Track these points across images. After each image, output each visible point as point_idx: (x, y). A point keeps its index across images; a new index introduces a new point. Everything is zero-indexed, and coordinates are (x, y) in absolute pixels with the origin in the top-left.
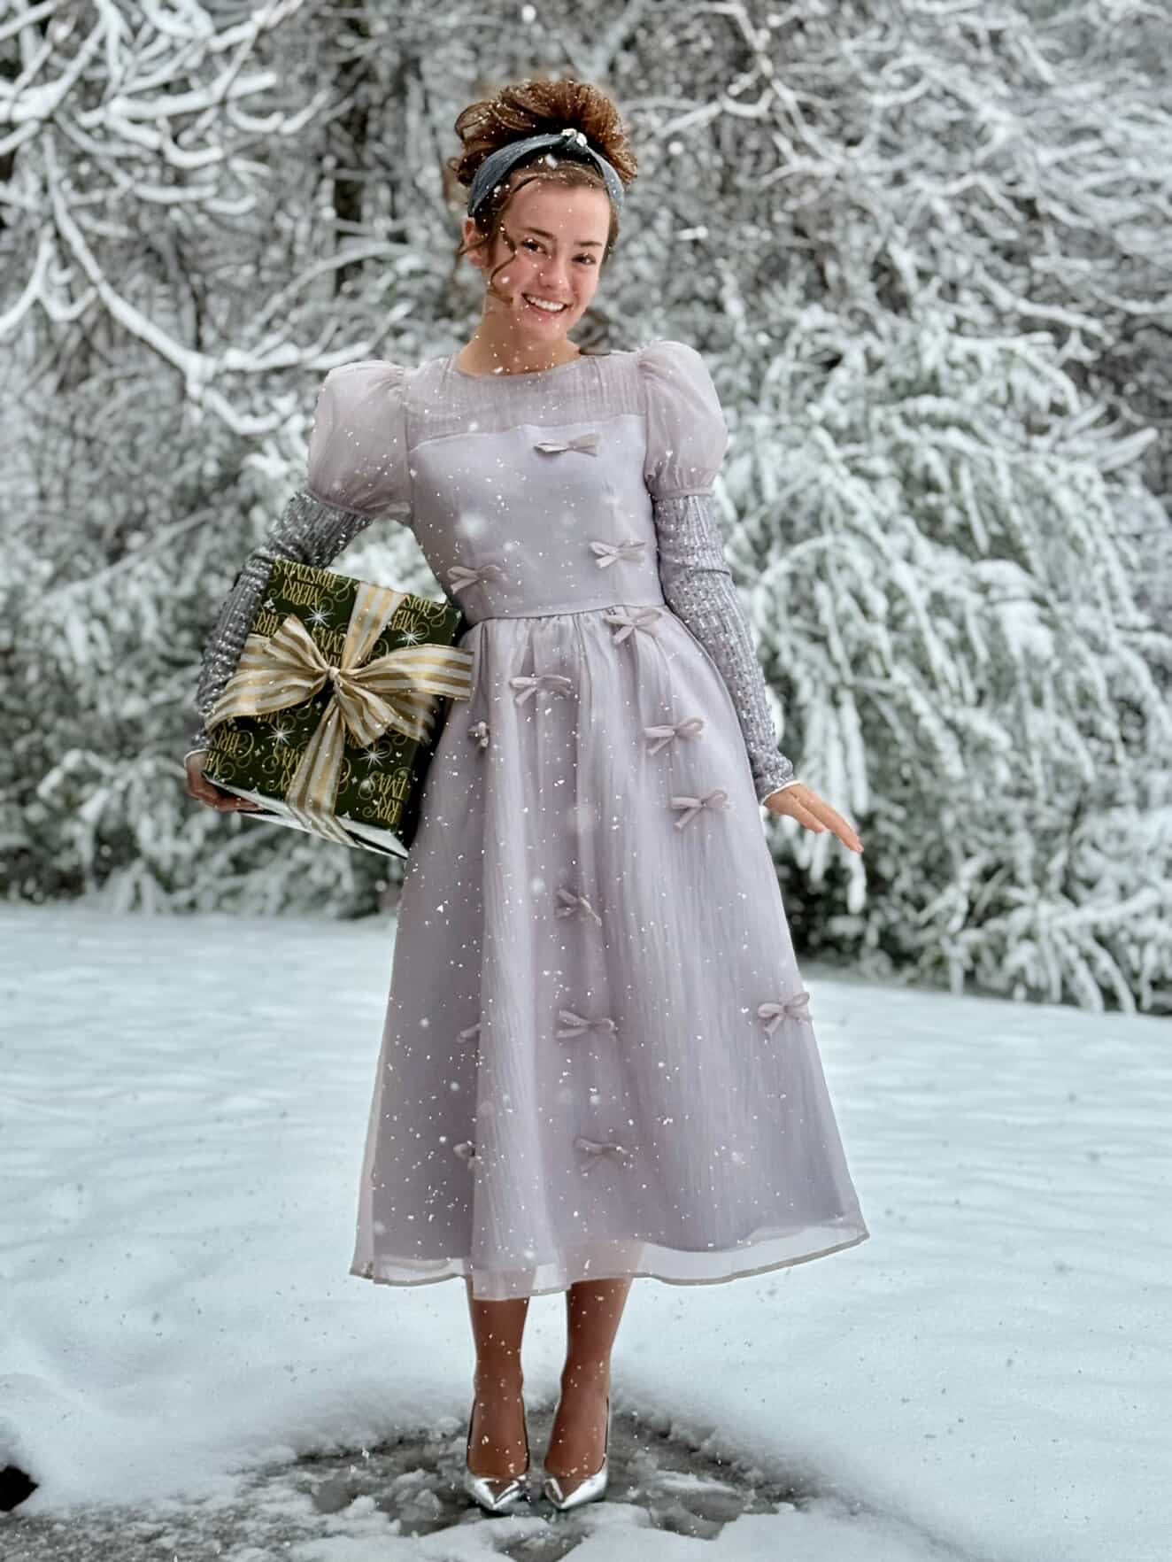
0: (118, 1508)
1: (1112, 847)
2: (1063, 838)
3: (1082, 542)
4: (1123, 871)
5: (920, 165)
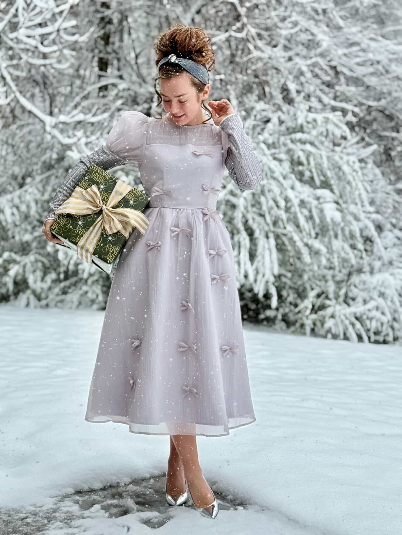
0: (13, 509)
1: (361, 287)
2: (344, 284)
3: (351, 182)
4: (364, 295)
5: (298, 54)
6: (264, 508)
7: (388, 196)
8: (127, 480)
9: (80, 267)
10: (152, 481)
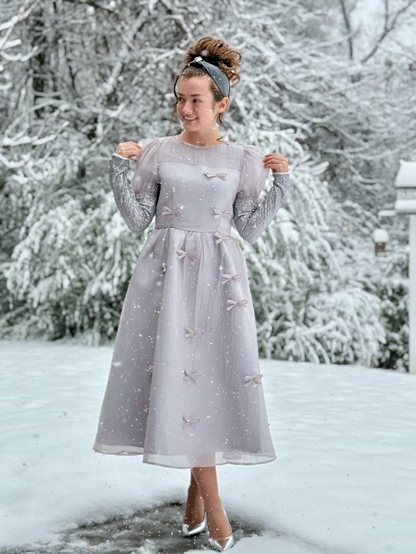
0: (17, 547)
1: (320, 307)
2: (302, 304)
3: (307, 201)
4: (324, 315)
5: (244, 71)
6: (278, 534)
7: (337, 213)
8: (131, 512)
9: (30, 296)
10: (157, 512)
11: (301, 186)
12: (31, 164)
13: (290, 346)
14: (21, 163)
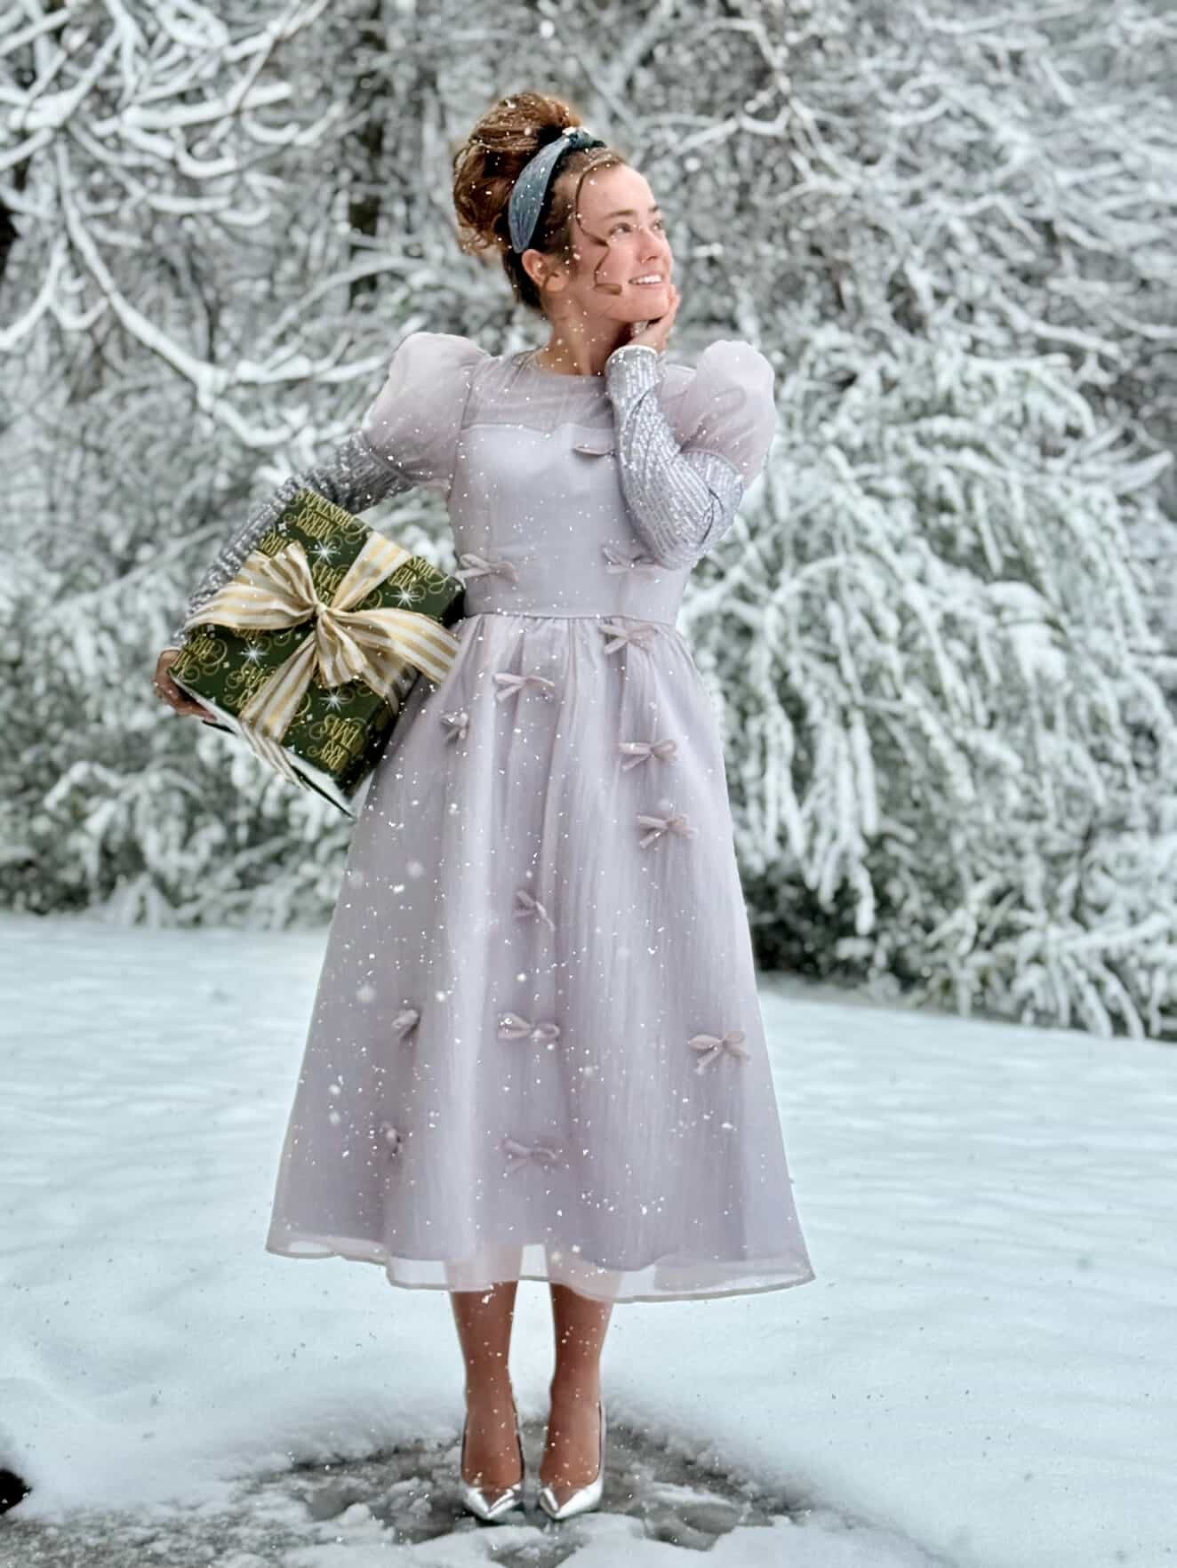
0: (111, 1513)
1: (1122, 872)
2: (1073, 863)
3: (1095, 565)
4: (1133, 896)
5: (937, 185)
6: (851, 1522)
8: (446, 1434)
9: (295, 807)
11: (1079, 520)
12: (308, 436)
13: (1029, 979)
14: (279, 435)
